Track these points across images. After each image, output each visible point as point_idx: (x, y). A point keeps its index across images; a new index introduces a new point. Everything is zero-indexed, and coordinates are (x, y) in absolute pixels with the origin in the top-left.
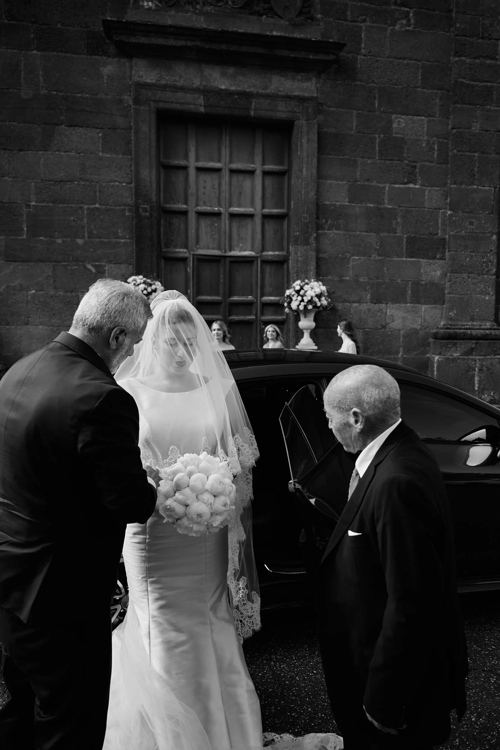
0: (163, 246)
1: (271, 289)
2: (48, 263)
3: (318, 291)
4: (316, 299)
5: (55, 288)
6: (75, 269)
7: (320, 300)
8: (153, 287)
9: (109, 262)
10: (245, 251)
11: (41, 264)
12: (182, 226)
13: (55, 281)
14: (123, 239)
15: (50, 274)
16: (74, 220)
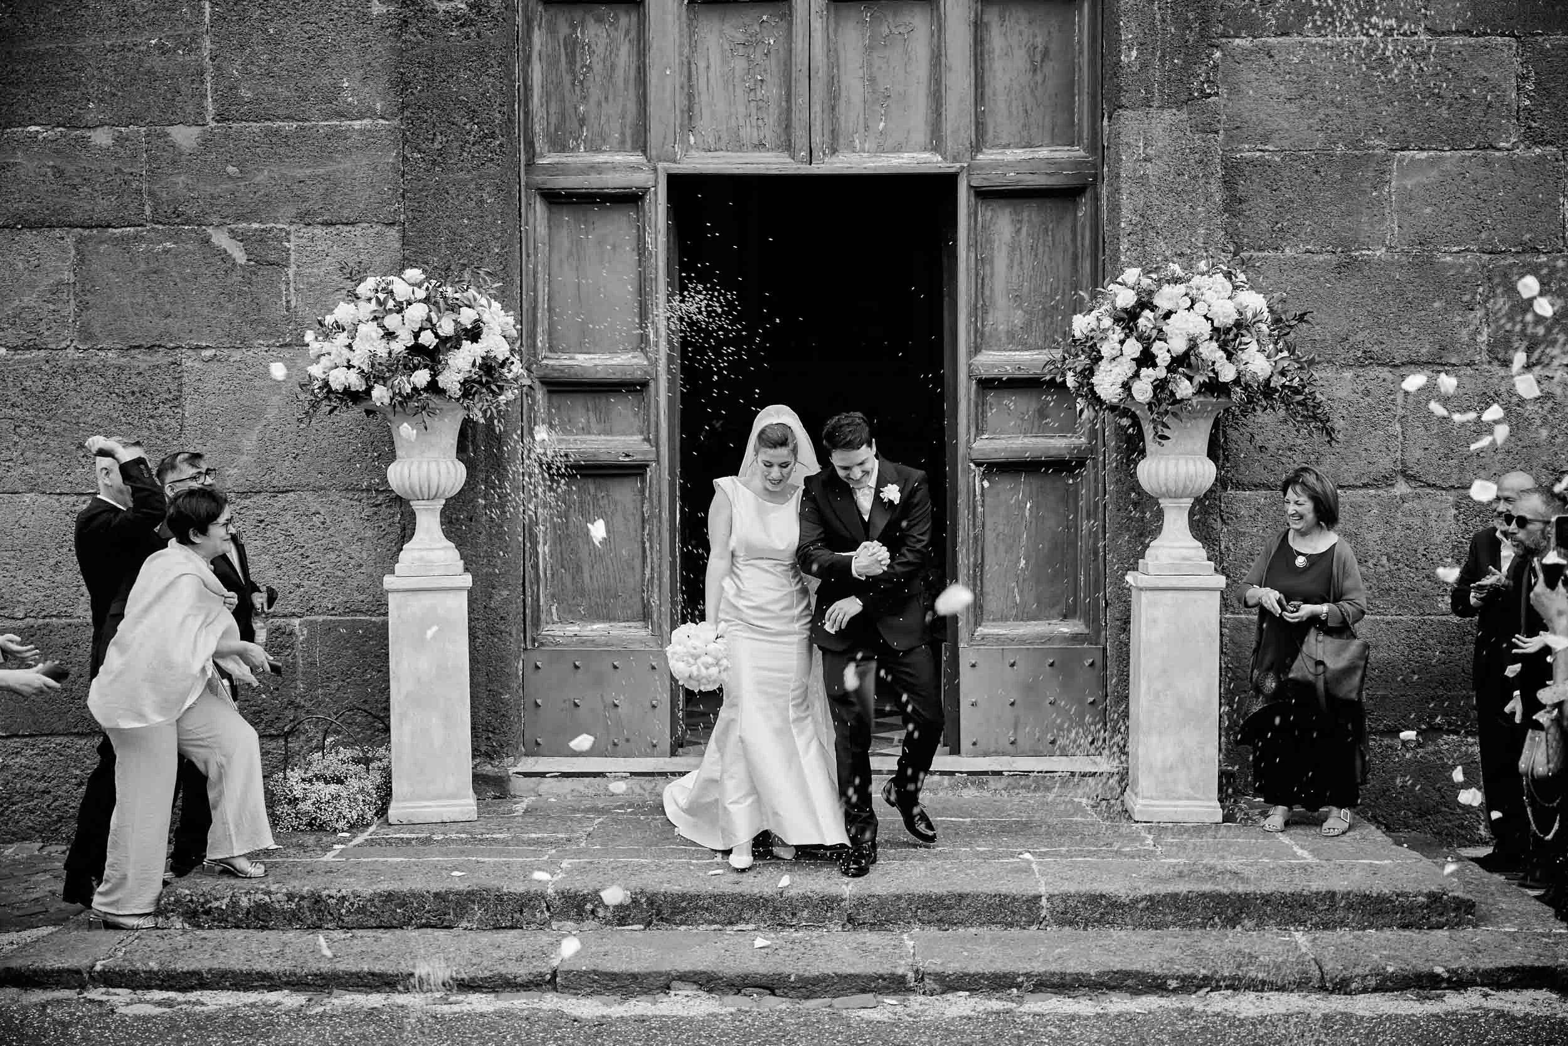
0: (540, 144)
1: (1019, 318)
2: (58, 232)
3: (1225, 313)
4: (1210, 351)
5: (86, 335)
6: (166, 251)
7: (1230, 357)
8: (467, 317)
9: (305, 218)
10: (898, 149)
11: (28, 235)
12: (625, 55)
13: (84, 306)
14: (361, 117)
15: (68, 276)
16: (162, 49)
